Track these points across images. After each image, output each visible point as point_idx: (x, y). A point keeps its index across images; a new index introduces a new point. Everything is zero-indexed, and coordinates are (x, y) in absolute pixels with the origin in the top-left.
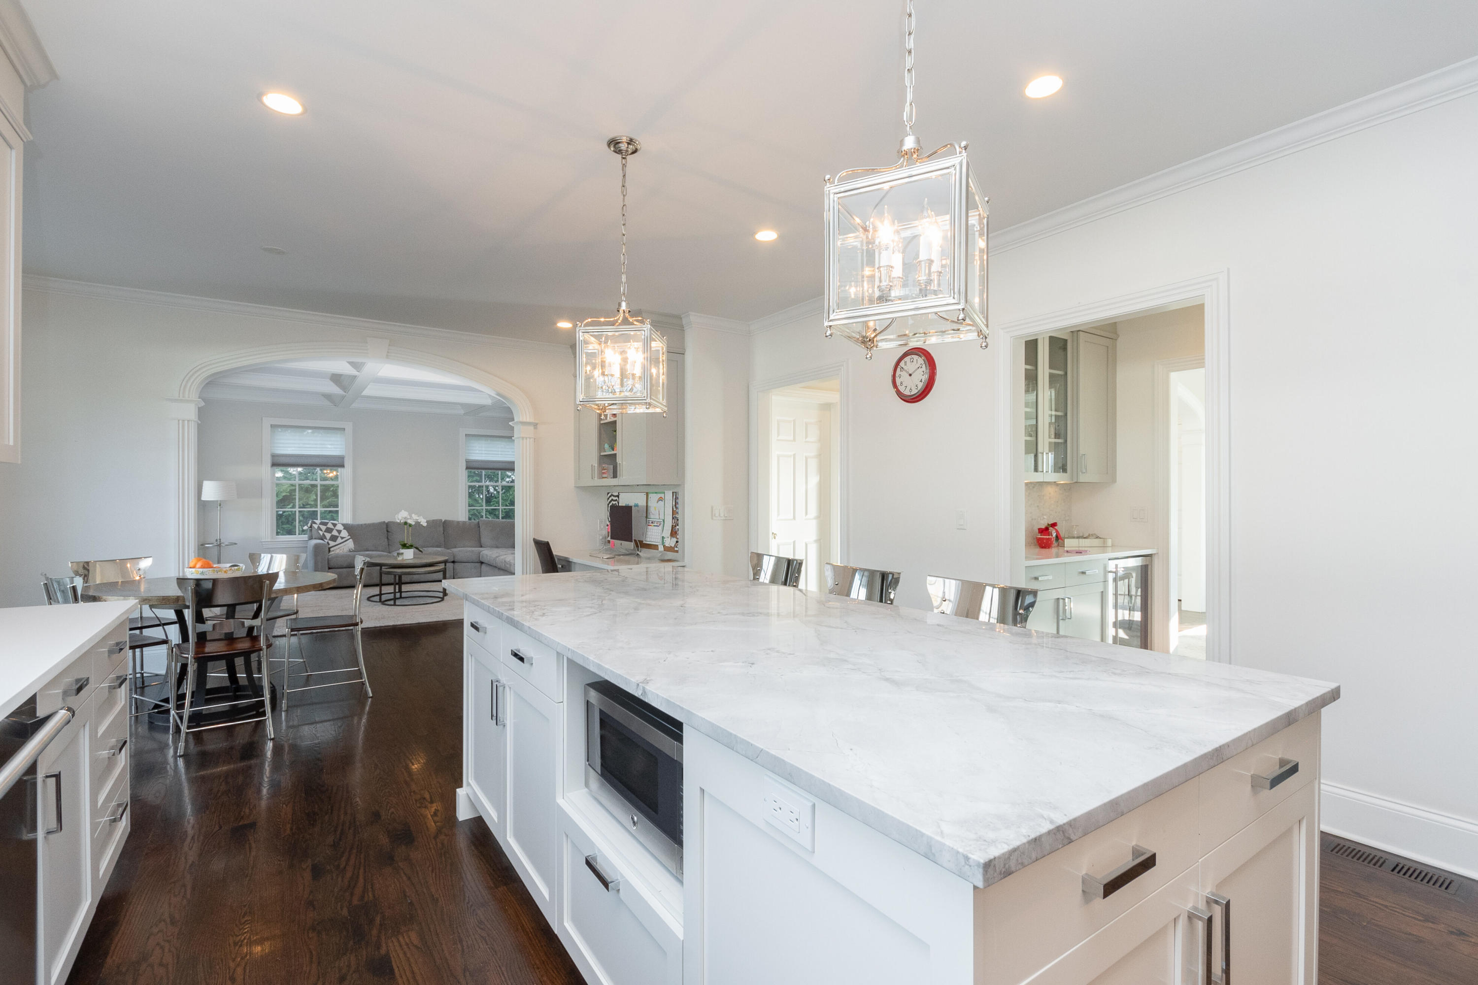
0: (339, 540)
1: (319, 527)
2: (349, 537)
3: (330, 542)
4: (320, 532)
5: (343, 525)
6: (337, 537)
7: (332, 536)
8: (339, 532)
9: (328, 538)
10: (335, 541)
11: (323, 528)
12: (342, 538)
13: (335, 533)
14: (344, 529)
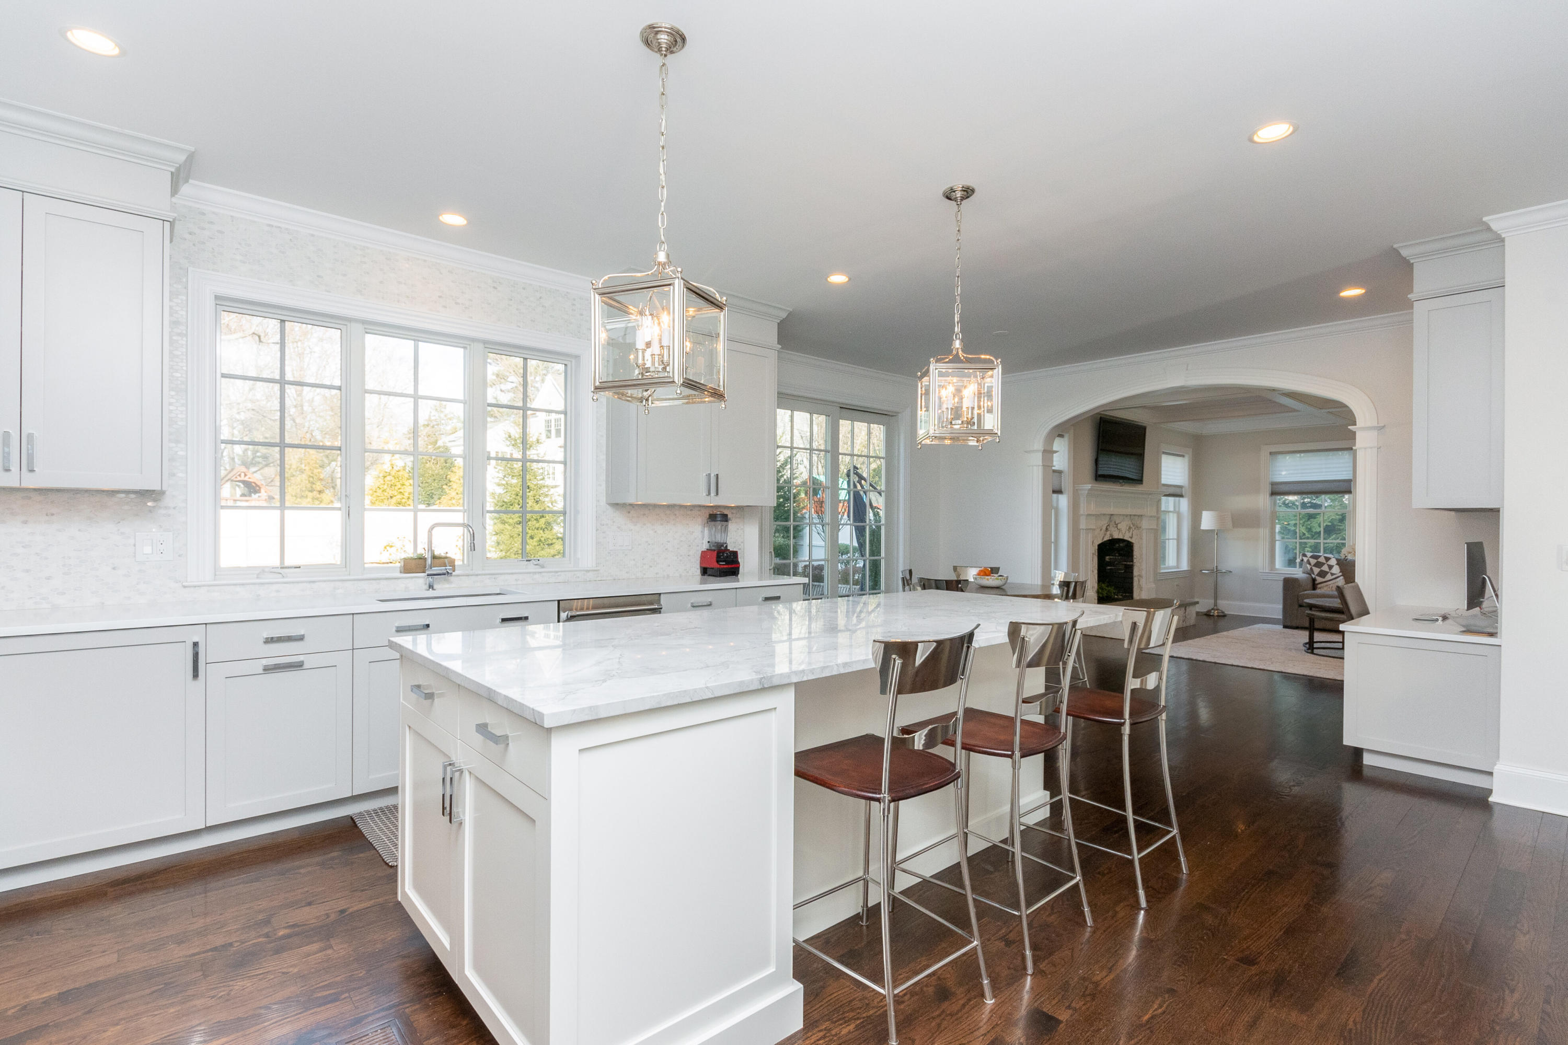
0: (1329, 577)
1: (1308, 560)
2: (1341, 574)
3: (1317, 578)
4: (1308, 565)
5: (1337, 560)
6: (1326, 573)
7: (1322, 571)
8: (1331, 567)
9: (1316, 573)
10: (1324, 578)
11: (1313, 561)
12: (1332, 574)
13: (1325, 568)
14: (1337, 564)
